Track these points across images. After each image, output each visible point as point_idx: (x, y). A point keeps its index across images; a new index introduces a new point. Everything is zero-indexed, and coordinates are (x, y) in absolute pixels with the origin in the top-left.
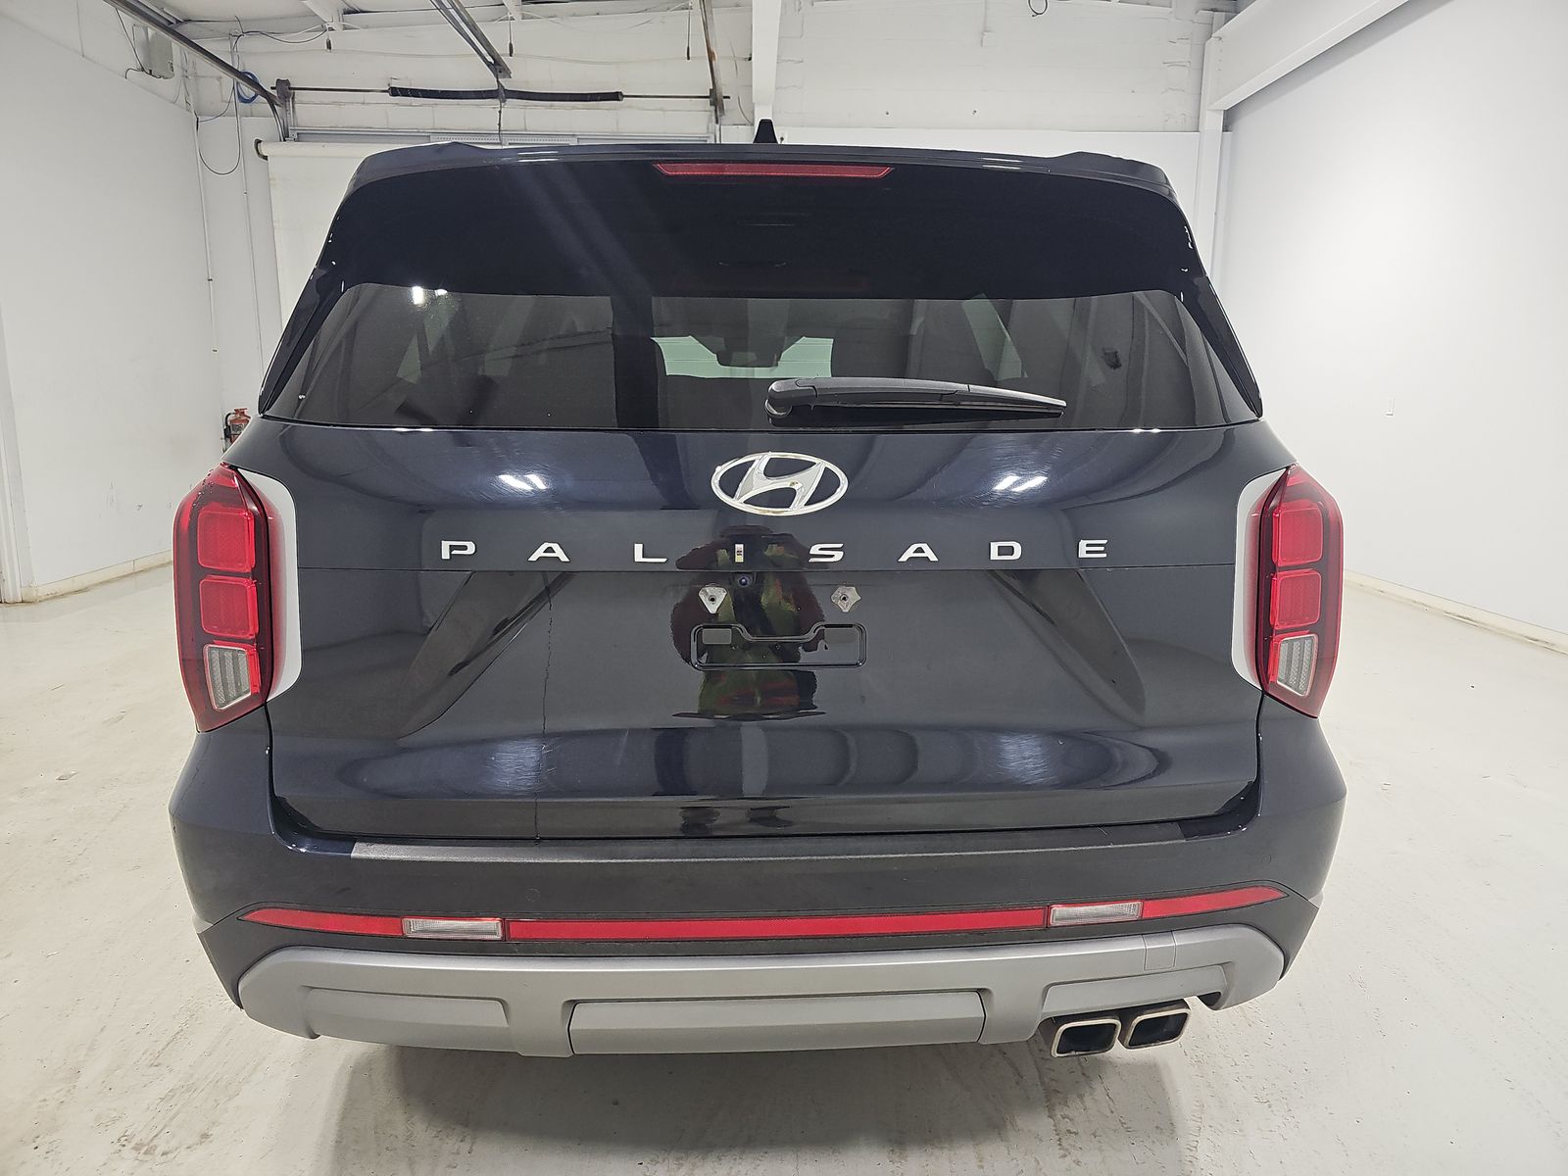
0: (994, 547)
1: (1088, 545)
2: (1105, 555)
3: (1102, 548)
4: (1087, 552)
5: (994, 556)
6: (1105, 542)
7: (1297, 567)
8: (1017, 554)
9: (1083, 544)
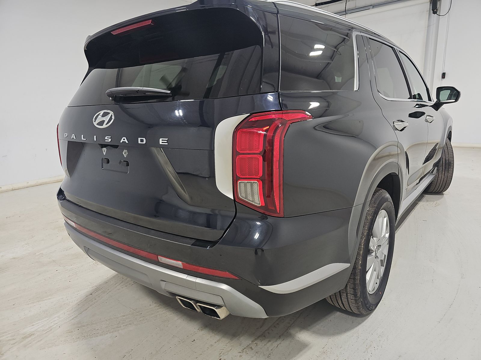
0: (139, 139)
1: (162, 140)
2: (167, 144)
3: (166, 141)
4: (162, 142)
5: (139, 142)
6: (167, 139)
7: (244, 154)
8: (144, 142)
9: (161, 139)
